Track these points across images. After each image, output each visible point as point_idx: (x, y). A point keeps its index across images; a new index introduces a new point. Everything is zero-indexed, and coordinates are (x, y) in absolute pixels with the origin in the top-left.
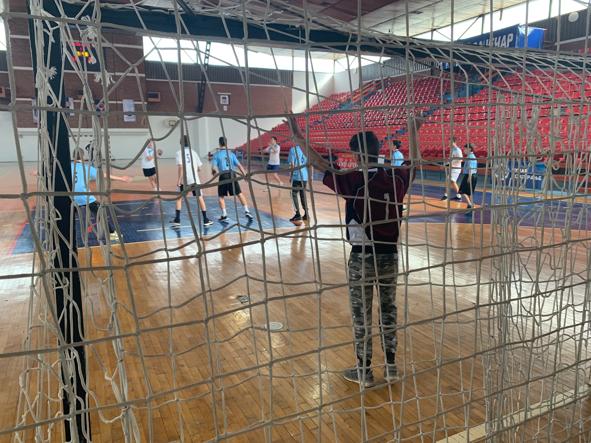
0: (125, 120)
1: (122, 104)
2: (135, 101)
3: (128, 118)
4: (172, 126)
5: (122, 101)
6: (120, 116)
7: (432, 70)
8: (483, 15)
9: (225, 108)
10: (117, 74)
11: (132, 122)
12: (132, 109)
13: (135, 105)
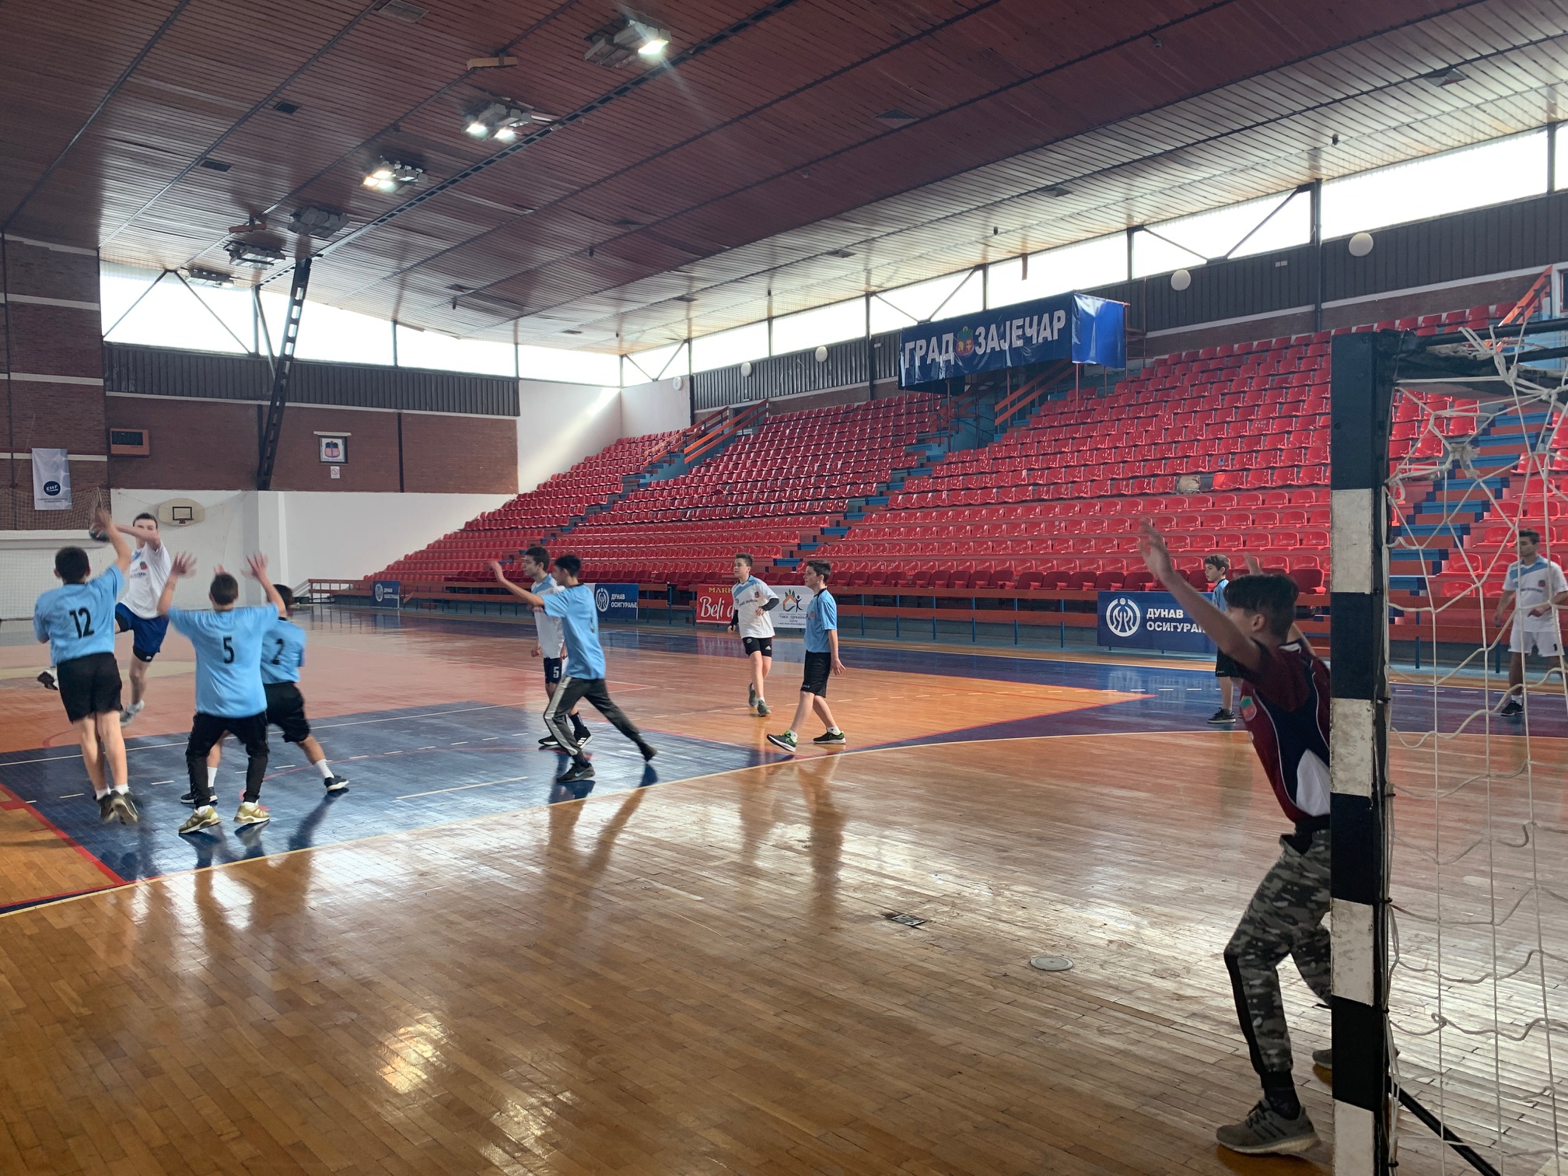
0: (37, 508)
1: (30, 461)
2: (70, 452)
3: (45, 500)
4: (182, 521)
5: (31, 452)
6: (22, 494)
7: (873, 387)
8: (983, 267)
9: (335, 472)
10: (15, 376)
11: (60, 512)
12: (62, 476)
13: (70, 461)
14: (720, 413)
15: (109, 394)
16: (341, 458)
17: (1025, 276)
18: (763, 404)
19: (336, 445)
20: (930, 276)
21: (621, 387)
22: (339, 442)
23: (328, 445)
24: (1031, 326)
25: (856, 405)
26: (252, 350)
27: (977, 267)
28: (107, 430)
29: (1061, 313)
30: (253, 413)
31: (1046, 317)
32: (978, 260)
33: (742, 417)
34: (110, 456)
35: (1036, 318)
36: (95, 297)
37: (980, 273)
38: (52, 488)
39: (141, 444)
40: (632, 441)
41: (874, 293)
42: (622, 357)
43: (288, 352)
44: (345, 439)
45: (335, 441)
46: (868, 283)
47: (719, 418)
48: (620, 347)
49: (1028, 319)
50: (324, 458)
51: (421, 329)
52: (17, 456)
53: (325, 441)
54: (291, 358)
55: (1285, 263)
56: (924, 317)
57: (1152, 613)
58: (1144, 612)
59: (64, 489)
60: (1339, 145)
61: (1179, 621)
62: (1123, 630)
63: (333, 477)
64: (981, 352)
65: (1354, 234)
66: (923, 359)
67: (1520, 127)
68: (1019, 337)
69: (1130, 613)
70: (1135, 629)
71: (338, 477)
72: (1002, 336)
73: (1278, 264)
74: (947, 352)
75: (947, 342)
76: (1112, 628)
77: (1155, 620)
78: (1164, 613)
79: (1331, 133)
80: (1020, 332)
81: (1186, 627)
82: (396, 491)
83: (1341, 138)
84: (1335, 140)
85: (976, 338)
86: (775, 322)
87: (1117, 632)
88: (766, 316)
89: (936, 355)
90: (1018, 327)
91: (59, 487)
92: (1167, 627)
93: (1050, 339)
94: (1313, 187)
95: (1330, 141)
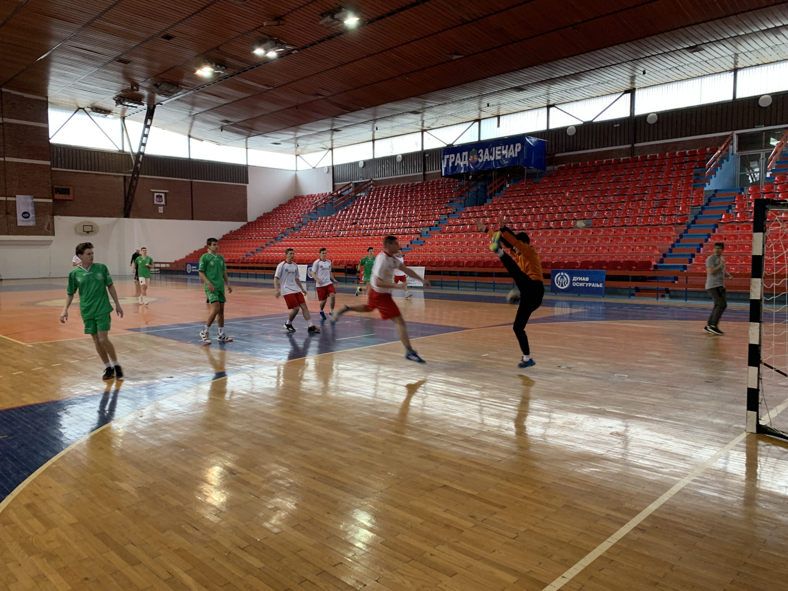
0: (19, 224)
1: (15, 201)
2: (34, 198)
3: (23, 221)
4: (88, 232)
5: (15, 197)
6: (11, 218)
7: (424, 175)
8: (479, 120)
9: (161, 210)
10: (7, 159)
11: (30, 227)
12: (30, 209)
13: (35, 202)
14: (348, 185)
15: (53, 169)
16: (163, 203)
17: (498, 126)
18: (370, 181)
19: (161, 196)
20: (453, 123)
21: (297, 171)
22: (163, 195)
23: (157, 196)
24: (505, 149)
25: (416, 183)
26: (121, 149)
27: (476, 121)
28: (53, 188)
29: (519, 145)
30: (122, 180)
31: (512, 146)
32: (477, 117)
33: (358, 187)
34: (54, 200)
35: (507, 146)
36: (46, 121)
37: (477, 123)
38: (26, 215)
39: (69, 193)
40: (302, 197)
41: (426, 130)
42: (297, 156)
43: (141, 151)
44: (166, 193)
45: (161, 194)
46: (423, 126)
47: (347, 187)
48: (296, 151)
49: (503, 147)
50: (156, 202)
51: (202, 140)
52: (9, 199)
53: (156, 194)
54: (143, 154)
55: (618, 125)
56: (450, 142)
57: (575, 279)
58: (571, 279)
59: (32, 216)
60: (646, 75)
61: (587, 282)
62: (562, 286)
63: (160, 212)
64: (480, 161)
65: (650, 114)
66: (453, 163)
67: (722, 70)
68: (499, 155)
69: (565, 278)
70: (567, 286)
71: (162, 212)
72: (491, 154)
73: (615, 126)
74: (465, 160)
75: (465, 156)
76: (557, 285)
77: (576, 282)
78: (580, 279)
79: (643, 70)
80: (499, 152)
81: (590, 284)
82: (190, 219)
83: (647, 72)
84: (644, 73)
85: (478, 154)
86: (376, 142)
87: (560, 287)
88: (371, 139)
89: (459, 162)
90: (499, 150)
91: (29, 215)
92: (582, 285)
93: (513, 156)
94: (632, 91)
95: (642, 73)
